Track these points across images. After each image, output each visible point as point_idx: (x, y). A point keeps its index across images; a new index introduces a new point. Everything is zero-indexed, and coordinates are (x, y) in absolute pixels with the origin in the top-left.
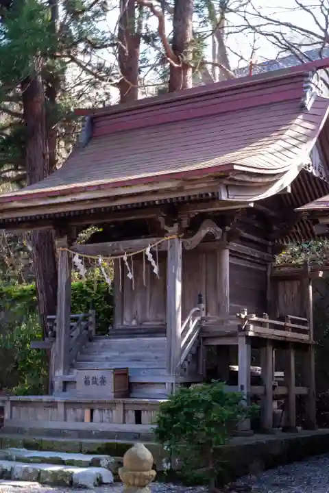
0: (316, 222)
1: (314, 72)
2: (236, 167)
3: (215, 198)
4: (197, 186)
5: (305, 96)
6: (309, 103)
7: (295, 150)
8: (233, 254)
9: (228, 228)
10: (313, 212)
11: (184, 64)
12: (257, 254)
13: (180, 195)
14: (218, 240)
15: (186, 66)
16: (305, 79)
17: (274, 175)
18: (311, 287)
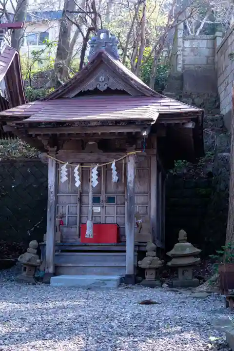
6: (2, 49)
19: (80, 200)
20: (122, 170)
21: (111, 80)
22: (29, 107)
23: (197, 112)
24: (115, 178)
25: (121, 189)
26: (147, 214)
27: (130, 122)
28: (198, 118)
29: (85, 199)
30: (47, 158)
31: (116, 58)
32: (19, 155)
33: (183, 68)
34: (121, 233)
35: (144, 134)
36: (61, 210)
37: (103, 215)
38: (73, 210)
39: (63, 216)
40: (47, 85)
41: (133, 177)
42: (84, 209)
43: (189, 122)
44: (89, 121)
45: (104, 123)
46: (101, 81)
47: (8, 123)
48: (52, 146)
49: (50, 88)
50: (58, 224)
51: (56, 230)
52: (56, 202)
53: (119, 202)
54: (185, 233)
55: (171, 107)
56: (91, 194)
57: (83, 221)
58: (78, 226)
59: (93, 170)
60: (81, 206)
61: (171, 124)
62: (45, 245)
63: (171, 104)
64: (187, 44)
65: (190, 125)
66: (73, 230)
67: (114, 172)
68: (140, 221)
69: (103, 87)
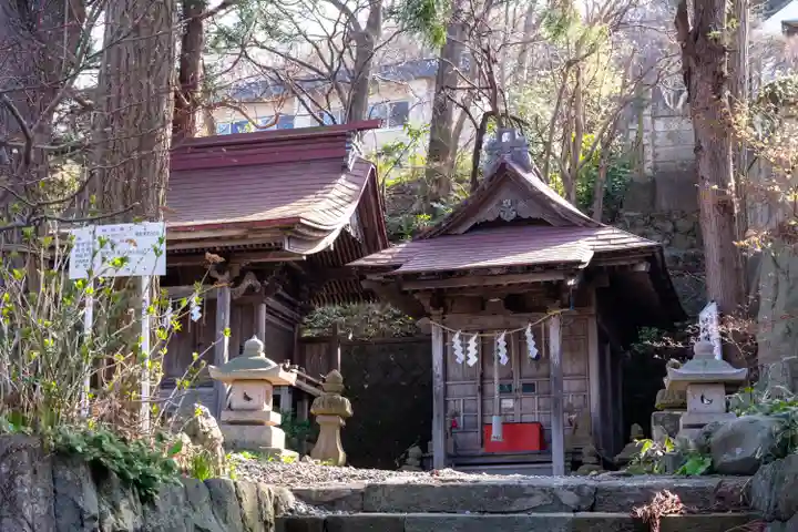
0: (363, 278)
1: (356, 133)
2: (302, 221)
3: (279, 248)
4: (263, 235)
5: (347, 156)
6: (351, 165)
7: (342, 209)
8: (270, 311)
9: (266, 283)
10: (362, 267)
11: (193, 101)
12: (286, 311)
13: (241, 243)
14: (257, 294)
15: (195, 104)
16: (348, 140)
17: (325, 231)
18: (339, 350)
19: (482, 390)
20: (541, 338)
21: (521, 204)
22: (398, 250)
23: (651, 247)
24: (533, 351)
25: (543, 369)
26: (585, 405)
27: (549, 267)
28: (654, 256)
29: (488, 388)
30: (429, 326)
31: (527, 169)
32: (373, 332)
33: (655, 169)
34: (546, 437)
35: (571, 282)
36: (452, 406)
37: (517, 412)
38: (470, 405)
39: (456, 414)
40: (415, 207)
41: (558, 349)
42: (488, 403)
43: (642, 262)
44: (488, 268)
45: (511, 269)
46: (505, 206)
47: (369, 277)
48: (436, 307)
49: (420, 213)
50: (449, 426)
51: (446, 437)
52: (446, 394)
53: (541, 391)
54: (640, 428)
55: (612, 242)
56: (496, 381)
57: (487, 421)
58: (479, 430)
59: (499, 340)
60: (482, 400)
61: (614, 267)
62: (432, 457)
63: (613, 236)
64: (660, 125)
65: (643, 268)
66: (471, 435)
67: (531, 343)
68: (573, 416)
69: (509, 216)
